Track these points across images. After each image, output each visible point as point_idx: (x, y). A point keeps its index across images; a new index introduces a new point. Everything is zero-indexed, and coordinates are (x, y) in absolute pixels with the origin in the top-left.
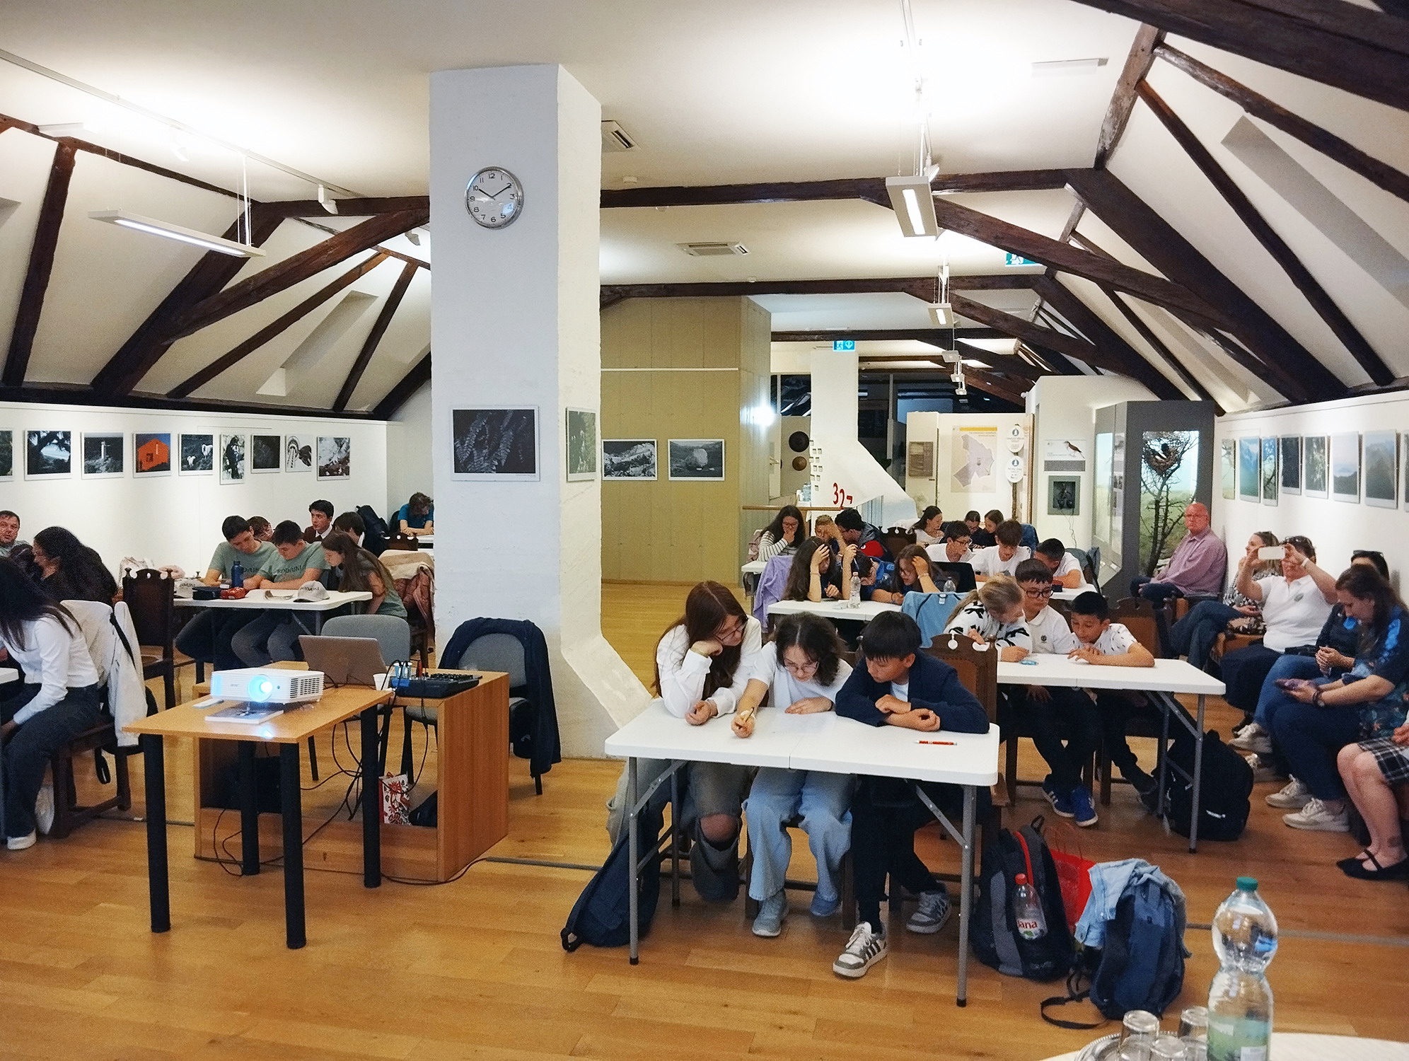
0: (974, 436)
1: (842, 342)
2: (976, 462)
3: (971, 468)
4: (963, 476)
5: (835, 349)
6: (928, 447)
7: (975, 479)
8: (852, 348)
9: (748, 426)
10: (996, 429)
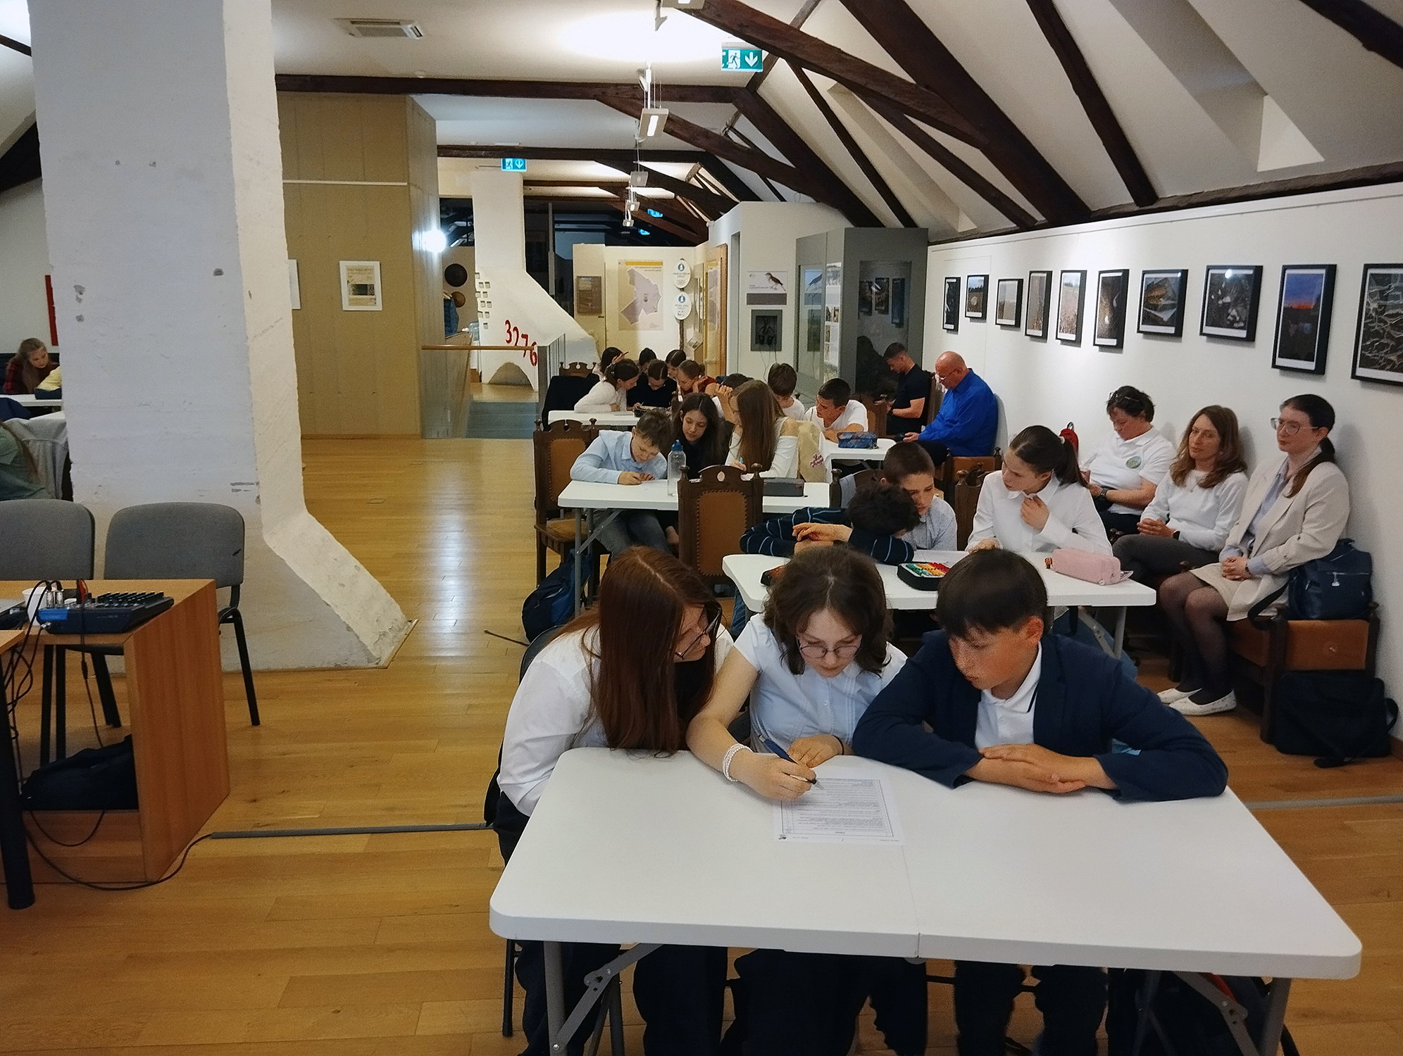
0: (640, 271)
1: (511, 160)
2: (643, 298)
3: (638, 305)
4: (630, 313)
5: (504, 168)
6: (597, 282)
7: (643, 316)
8: (523, 167)
9: (421, 253)
10: (662, 263)
